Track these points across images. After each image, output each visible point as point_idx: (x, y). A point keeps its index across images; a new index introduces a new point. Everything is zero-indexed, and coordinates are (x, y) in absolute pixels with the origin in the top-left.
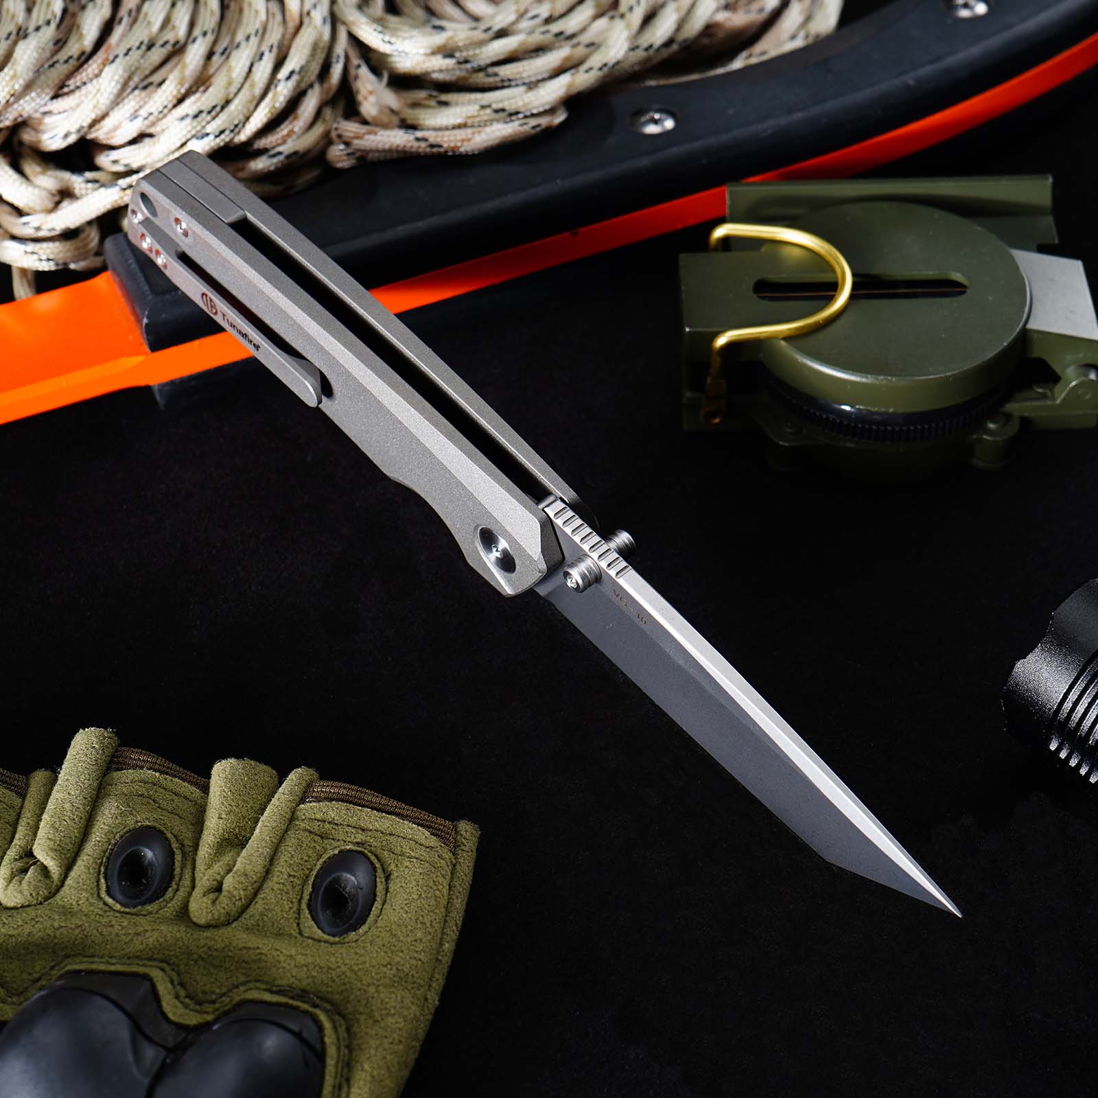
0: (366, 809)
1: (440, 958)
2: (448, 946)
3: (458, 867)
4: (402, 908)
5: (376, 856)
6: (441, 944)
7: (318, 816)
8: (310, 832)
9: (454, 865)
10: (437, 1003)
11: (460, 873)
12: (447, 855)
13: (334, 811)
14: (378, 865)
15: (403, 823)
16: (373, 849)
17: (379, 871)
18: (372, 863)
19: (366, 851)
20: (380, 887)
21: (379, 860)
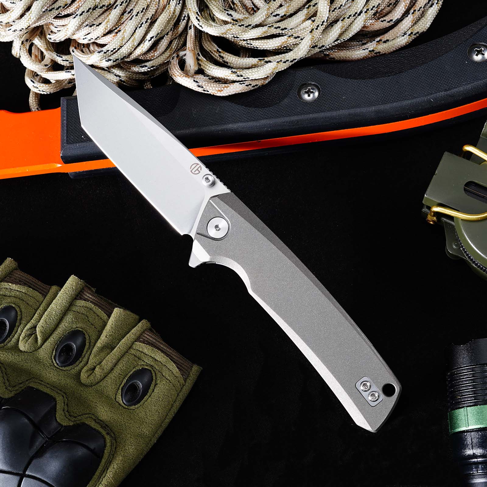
0: (159, 351)
1: (163, 425)
2: (167, 421)
3: (185, 387)
4: (154, 403)
5: (155, 374)
6: (165, 419)
7: (140, 350)
8: (135, 356)
9: (184, 385)
10: (155, 442)
11: (184, 390)
12: (182, 381)
13: (147, 349)
14: (154, 378)
15: (171, 362)
16: (155, 370)
17: (154, 381)
18: (152, 377)
19: (152, 370)
20: (152, 388)
21: (156, 375)
